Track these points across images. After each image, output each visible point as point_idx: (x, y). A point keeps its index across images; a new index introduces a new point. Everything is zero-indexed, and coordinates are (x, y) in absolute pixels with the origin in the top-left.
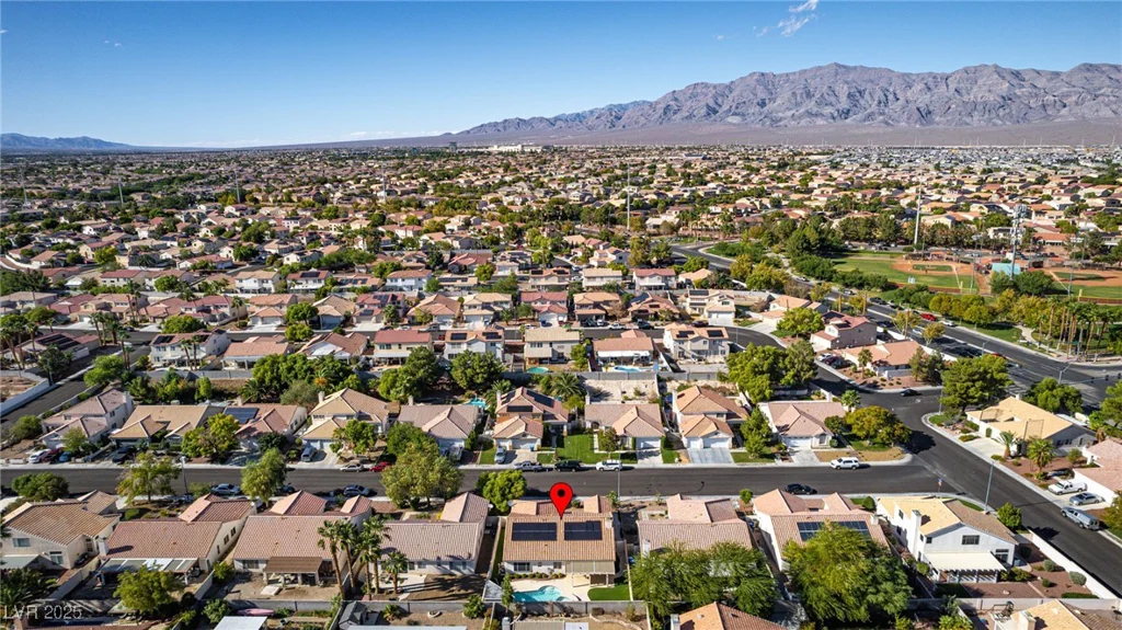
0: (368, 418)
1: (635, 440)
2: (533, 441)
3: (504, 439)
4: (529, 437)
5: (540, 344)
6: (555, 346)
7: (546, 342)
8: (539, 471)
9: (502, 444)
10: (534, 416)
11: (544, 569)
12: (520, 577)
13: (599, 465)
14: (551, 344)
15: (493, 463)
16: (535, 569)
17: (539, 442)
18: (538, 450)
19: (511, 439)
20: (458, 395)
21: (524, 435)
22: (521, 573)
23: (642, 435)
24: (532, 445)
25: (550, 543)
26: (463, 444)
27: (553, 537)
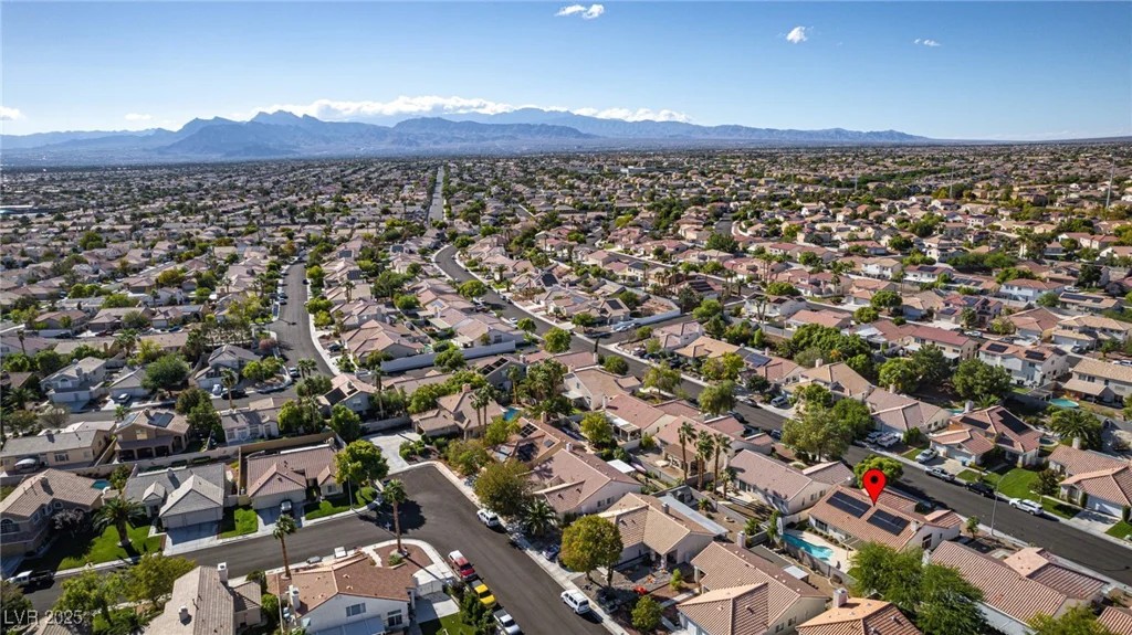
0: (842, 389)
1: (1085, 496)
2: (969, 456)
3: (939, 444)
4: (964, 450)
5: (1092, 379)
6: (1112, 386)
7: (1100, 378)
8: (947, 481)
9: (938, 448)
10: (987, 434)
11: (836, 536)
12: (816, 533)
13: (1014, 501)
14: (1107, 381)
15: (914, 460)
16: (831, 533)
17: (973, 459)
18: (970, 466)
19: (946, 445)
20: (955, 401)
21: (960, 447)
22: (819, 530)
23: (1099, 495)
24: (965, 459)
25: (854, 518)
26: (902, 436)
27: (859, 515)
